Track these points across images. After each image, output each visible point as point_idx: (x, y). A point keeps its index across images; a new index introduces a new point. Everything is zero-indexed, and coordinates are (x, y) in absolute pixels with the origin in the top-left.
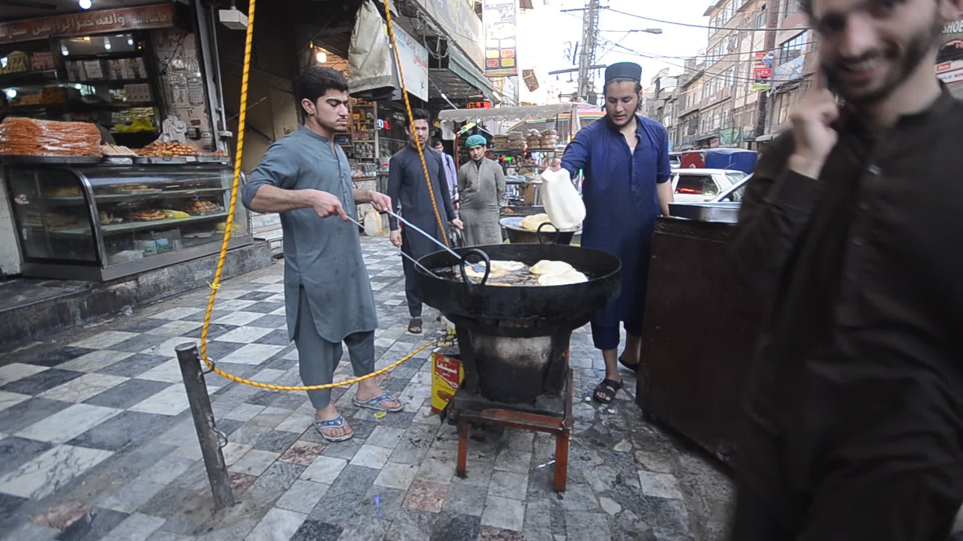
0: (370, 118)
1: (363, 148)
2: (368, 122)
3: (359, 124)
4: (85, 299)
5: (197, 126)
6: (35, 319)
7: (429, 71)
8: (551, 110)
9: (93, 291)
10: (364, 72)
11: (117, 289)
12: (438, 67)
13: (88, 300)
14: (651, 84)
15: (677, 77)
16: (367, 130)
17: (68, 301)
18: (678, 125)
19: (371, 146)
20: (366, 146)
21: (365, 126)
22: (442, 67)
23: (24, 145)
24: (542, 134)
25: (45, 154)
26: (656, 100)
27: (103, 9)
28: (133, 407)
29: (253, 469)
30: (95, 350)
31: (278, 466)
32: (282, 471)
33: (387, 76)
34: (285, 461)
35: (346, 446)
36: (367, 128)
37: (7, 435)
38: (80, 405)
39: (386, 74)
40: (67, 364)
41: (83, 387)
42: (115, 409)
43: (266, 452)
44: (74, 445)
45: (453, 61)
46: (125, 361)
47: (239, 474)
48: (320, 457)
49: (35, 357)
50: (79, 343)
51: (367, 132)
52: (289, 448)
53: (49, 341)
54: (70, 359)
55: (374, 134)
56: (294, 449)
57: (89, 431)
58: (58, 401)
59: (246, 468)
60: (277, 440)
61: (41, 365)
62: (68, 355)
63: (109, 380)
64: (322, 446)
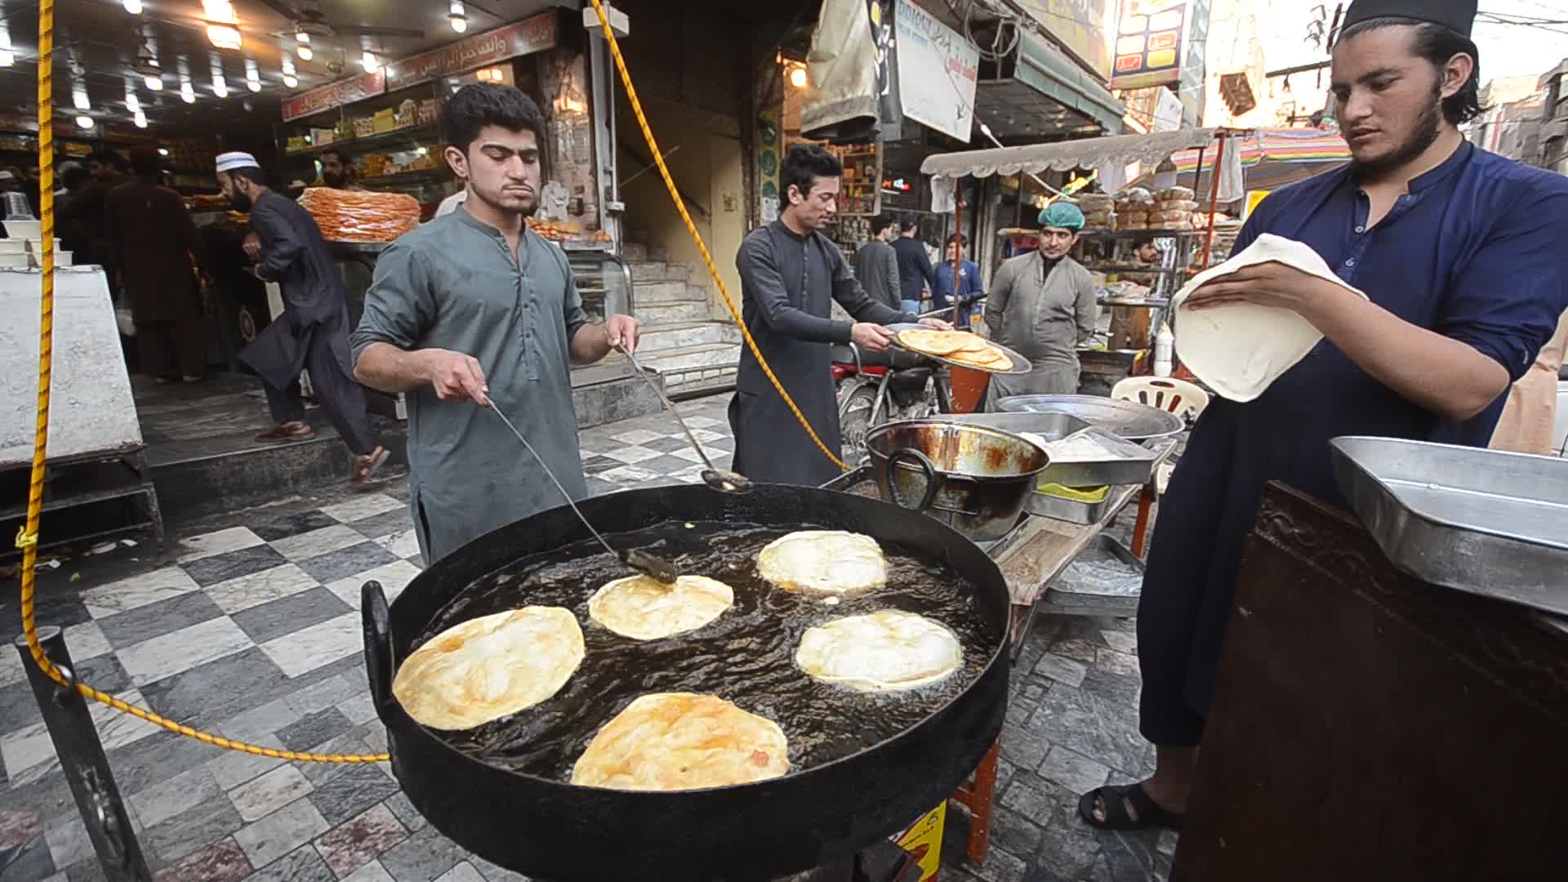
0: (870, 175)
1: (855, 225)
2: (866, 182)
3: (851, 185)
5: (580, 196)
6: (300, 464)
7: (978, 85)
8: (1160, 144)
10: (826, 93)
12: (995, 77)
16: (862, 196)
20: (859, 223)
21: (860, 189)
22: (1004, 76)
24: (1154, 198)
25: (341, 239)
26: (1544, 122)
27: (486, 31)
28: (268, 644)
29: (265, 848)
30: (337, 523)
31: (301, 857)
32: (295, 874)
33: (861, 98)
34: (320, 848)
35: (433, 853)
36: (863, 192)
37: (110, 650)
38: (226, 619)
39: (860, 94)
40: (286, 540)
41: (260, 586)
42: (248, 640)
43: (317, 812)
44: (144, 695)
45: (1024, 60)
46: (344, 551)
47: (240, 849)
48: (375, 863)
49: (271, 520)
50: (334, 507)
51: (862, 200)
52: (353, 818)
53: (309, 497)
54: (298, 532)
55: (873, 202)
56: (356, 824)
57: (183, 673)
58: (214, 605)
59: (260, 841)
60: (355, 790)
61: (262, 536)
62: (304, 524)
63: (295, 582)
64: (403, 833)
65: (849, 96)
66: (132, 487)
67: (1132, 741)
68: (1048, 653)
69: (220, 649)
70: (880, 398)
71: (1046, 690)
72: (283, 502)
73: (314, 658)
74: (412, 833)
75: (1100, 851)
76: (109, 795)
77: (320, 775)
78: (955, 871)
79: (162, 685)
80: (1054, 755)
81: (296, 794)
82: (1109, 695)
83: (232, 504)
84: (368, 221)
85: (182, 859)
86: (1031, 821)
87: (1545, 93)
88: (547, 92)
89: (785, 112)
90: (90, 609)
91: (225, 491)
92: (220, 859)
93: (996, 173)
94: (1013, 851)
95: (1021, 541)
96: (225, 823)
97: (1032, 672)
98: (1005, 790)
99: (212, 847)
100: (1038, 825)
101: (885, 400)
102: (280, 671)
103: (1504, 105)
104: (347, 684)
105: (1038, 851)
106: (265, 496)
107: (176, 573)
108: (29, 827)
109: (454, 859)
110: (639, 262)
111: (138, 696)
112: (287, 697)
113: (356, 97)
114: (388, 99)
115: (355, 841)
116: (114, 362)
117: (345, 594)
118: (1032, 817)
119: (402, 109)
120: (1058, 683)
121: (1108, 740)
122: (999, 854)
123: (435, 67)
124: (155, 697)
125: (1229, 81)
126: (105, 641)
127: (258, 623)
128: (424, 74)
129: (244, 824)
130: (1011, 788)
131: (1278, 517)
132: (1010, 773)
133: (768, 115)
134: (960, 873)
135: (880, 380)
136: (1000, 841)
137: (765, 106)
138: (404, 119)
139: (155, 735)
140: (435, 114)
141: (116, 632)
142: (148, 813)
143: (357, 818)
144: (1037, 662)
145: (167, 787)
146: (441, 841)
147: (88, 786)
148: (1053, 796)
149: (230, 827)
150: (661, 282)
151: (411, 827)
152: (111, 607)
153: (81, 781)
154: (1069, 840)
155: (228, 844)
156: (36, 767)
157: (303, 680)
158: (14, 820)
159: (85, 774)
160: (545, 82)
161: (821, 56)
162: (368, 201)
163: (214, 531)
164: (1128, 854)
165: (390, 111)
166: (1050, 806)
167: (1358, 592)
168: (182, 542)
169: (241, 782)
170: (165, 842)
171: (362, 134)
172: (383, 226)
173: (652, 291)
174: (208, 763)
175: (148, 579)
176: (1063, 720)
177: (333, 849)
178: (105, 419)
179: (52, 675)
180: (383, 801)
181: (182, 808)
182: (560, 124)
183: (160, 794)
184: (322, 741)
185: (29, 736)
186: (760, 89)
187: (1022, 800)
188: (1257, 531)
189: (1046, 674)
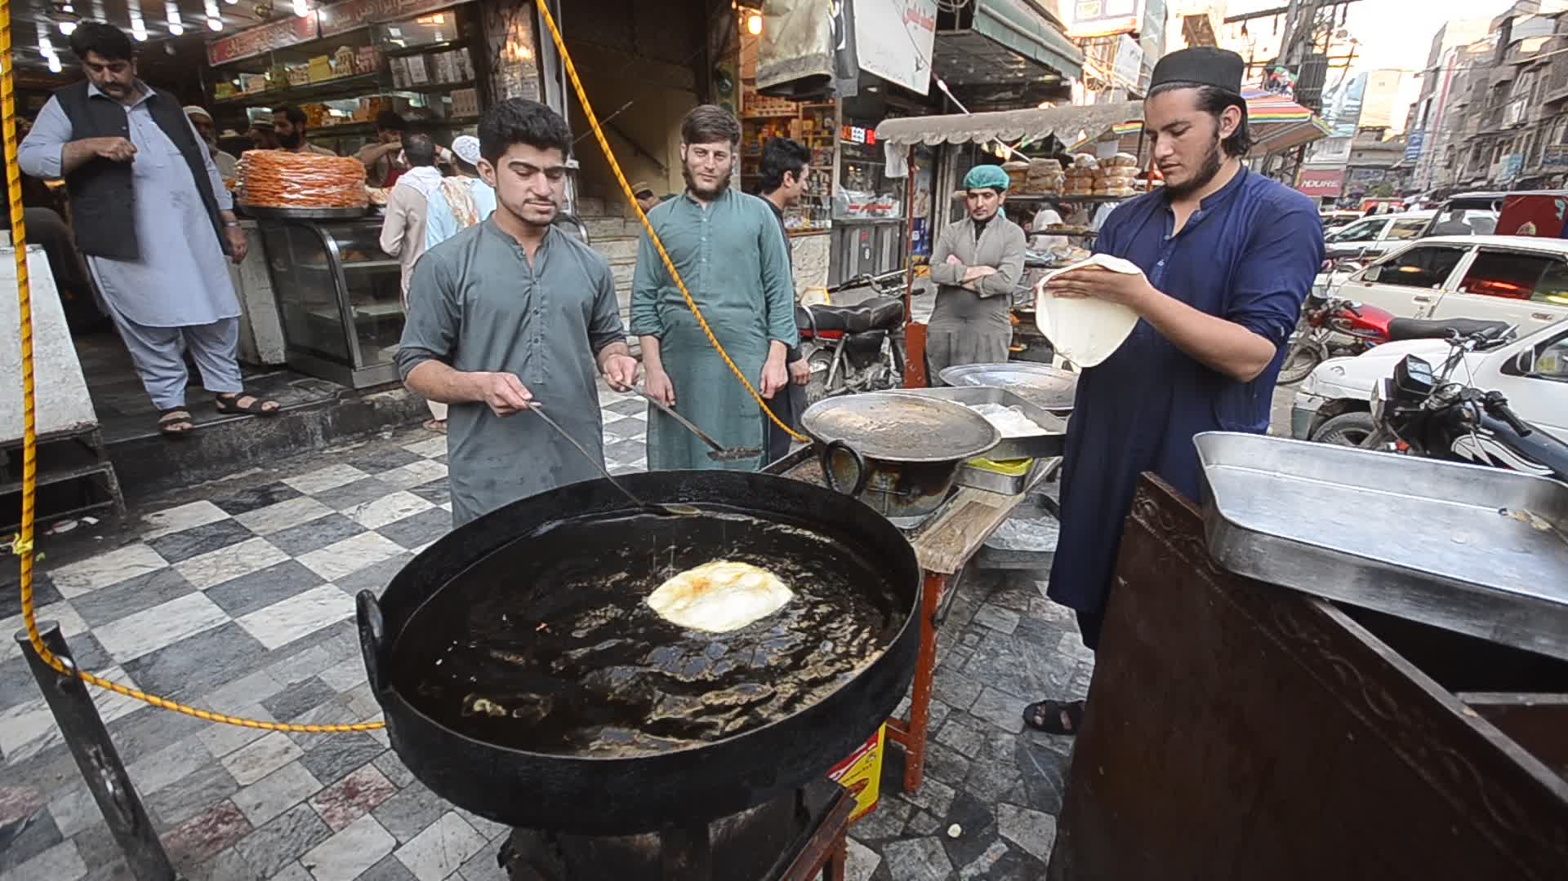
0: (829, 127)
2: (825, 134)
3: (810, 137)
4: (328, 412)
6: (258, 436)
7: (935, 36)
8: (1101, 116)
9: (342, 401)
10: (780, 49)
11: (378, 400)
12: (953, 28)
13: (333, 414)
14: (1491, 31)
15: (1557, 16)
16: (822, 148)
17: (305, 414)
18: (1541, 120)
19: (827, 176)
20: (818, 177)
21: (819, 142)
22: (962, 27)
23: (258, 191)
25: (284, 205)
26: (1494, 66)
28: (242, 618)
29: (262, 808)
30: (301, 494)
31: (298, 814)
32: (293, 830)
33: (816, 55)
34: (315, 806)
35: (422, 805)
36: (823, 145)
37: (86, 629)
38: (198, 596)
39: (815, 51)
40: (251, 514)
41: (230, 561)
42: (224, 614)
43: (309, 774)
44: (127, 672)
45: (981, 10)
46: (312, 524)
47: (239, 811)
48: (368, 816)
49: (233, 494)
50: (295, 479)
51: (821, 153)
52: (344, 777)
53: (270, 468)
54: (264, 505)
55: (832, 155)
56: (348, 783)
57: (163, 649)
58: (186, 581)
59: (258, 801)
60: (344, 751)
61: (226, 510)
62: (267, 498)
63: (264, 557)
64: (392, 790)
65: (803, 53)
66: (88, 467)
67: (1054, 680)
68: (986, 604)
69: (199, 624)
70: (837, 361)
71: (982, 637)
72: (244, 475)
73: (291, 630)
74: (400, 789)
75: (1020, 777)
76: (115, 770)
77: (309, 740)
78: (893, 800)
79: (144, 661)
80: (985, 695)
81: (287, 758)
82: (1038, 640)
83: (192, 478)
84: (313, 186)
85: (184, 822)
86: (963, 755)
87: (1497, 36)
88: (493, 43)
89: (742, 62)
90: (60, 589)
91: (182, 466)
92: (221, 820)
93: (946, 142)
94: (943, 780)
95: (951, 513)
96: (222, 787)
97: (971, 622)
98: (940, 728)
99: (211, 810)
100: (967, 757)
101: (841, 362)
102: (259, 643)
103: (1458, 47)
104: (328, 654)
105: (966, 779)
106: (224, 469)
107: (141, 550)
108: (32, 799)
109: (441, 810)
110: (596, 218)
111: (121, 672)
112: (270, 668)
113: (288, 40)
114: (323, 45)
115: (346, 799)
116: (61, 342)
117: (317, 567)
118: (962, 750)
119: (338, 54)
120: (994, 631)
121: (1033, 679)
122: (932, 783)
123: (371, 12)
124: (138, 673)
125: (1191, 22)
126: (79, 620)
127: (231, 597)
128: (359, 19)
129: (240, 788)
130: (945, 727)
131: (1149, 503)
132: (946, 713)
133: (724, 66)
134: (897, 801)
135: (836, 343)
136: (933, 773)
137: (720, 57)
138: (341, 67)
139: (141, 710)
140: (373, 63)
141: (91, 611)
142: (145, 782)
143: (347, 778)
144: (976, 612)
145: (160, 757)
146: (428, 795)
147: (95, 763)
148: (982, 732)
149: (227, 792)
150: (619, 239)
151: (398, 784)
152: (81, 586)
153: (89, 758)
154: (994, 770)
155: (227, 806)
156: (29, 745)
157: (281, 653)
158: (16, 794)
159: (91, 753)
160: (490, 32)
161: (774, 10)
162: (310, 166)
163: (176, 505)
164: (1044, 779)
165: (325, 57)
166: (979, 740)
167: (1198, 571)
168: (144, 518)
169: (233, 749)
170: (164, 808)
171: (296, 82)
172: (328, 191)
173: (611, 247)
174: (198, 734)
175: (114, 556)
176: (995, 664)
177: (327, 806)
178: (57, 400)
179: (55, 666)
180: (371, 761)
181: (178, 775)
182: (508, 77)
183: (155, 764)
184: (307, 709)
185: (17, 715)
186: (714, 39)
187: (955, 736)
188: (1133, 514)
189: (984, 623)
